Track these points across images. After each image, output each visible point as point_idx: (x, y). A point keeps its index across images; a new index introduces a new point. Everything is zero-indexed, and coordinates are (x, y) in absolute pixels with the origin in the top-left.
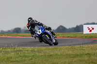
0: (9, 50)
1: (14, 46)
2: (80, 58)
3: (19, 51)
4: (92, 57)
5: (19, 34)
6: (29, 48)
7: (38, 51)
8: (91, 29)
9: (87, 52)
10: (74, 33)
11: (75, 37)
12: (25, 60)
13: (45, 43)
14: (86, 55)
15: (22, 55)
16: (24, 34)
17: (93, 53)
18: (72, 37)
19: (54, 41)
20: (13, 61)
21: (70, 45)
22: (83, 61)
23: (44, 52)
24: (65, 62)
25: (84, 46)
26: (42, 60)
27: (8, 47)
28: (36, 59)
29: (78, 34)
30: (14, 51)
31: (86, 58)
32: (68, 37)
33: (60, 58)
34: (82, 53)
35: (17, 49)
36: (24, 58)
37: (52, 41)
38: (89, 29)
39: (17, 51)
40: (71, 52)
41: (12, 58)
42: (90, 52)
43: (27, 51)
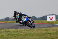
0: (2, 31)
1: (5, 28)
2: (45, 36)
3: (8, 31)
4: (52, 35)
5: (8, 21)
6: (14, 30)
7: (20, 32)
8: (51, 18)
9: (49, 32)
10: (41, 21)
11: (42, 23)
12: (12, 37)
13: (28, 26)
14: (48, 34)
15: (10, 34)
16: (11, 21)
17: (53, 33)
18: (40, 23)
19: (33, 25)
20: (5, 38)
21: (39, 28)
22: (47, 38)
23: (23, 32)
24: (36, 38)
25: (47, 28)
26: (22, 37)
27: (2, 29)
28: (18, 36)
29: (44, 21)
30: (5, 32)
31: (49, 36)
32: (38, 23)
33: (33, 36)
34: (46, 33)
35: (7, 30)
36: (11, 36)
37: (32, 25)
38: (50, 18)
39: (7, 31)
40: (39, 32)
41: (4, 36)
42: (51, 32)
43: (13, 31)
